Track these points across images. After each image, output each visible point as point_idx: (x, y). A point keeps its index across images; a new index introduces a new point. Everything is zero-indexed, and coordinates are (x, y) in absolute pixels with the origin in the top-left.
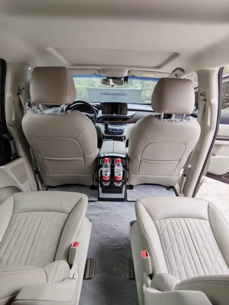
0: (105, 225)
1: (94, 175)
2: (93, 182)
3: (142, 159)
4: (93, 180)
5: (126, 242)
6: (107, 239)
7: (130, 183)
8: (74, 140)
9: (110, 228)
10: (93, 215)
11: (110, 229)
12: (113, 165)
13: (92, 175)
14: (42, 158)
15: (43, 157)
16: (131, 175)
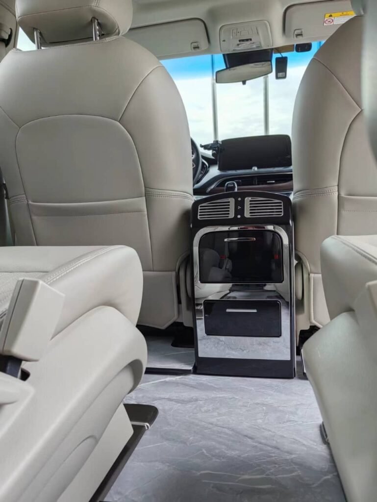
0: (212, 424)
1: (182, 274)
2: (179, 312)
3: (343, 194)
4: (179, 302)
5: (299, 472)
6: (214, 459)
7: (310, 318)
8: (118, 123)
9: (231, 433)
10: (170, 400)
11: (227, 434)
12: (239, 216)
13: (174, 273)
14: (28, 204)
15: (30, 202)
16: (312, 275)
